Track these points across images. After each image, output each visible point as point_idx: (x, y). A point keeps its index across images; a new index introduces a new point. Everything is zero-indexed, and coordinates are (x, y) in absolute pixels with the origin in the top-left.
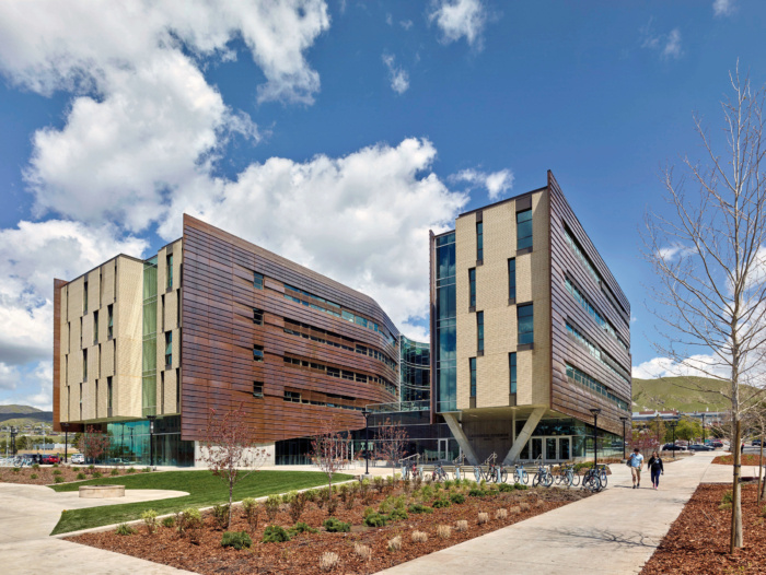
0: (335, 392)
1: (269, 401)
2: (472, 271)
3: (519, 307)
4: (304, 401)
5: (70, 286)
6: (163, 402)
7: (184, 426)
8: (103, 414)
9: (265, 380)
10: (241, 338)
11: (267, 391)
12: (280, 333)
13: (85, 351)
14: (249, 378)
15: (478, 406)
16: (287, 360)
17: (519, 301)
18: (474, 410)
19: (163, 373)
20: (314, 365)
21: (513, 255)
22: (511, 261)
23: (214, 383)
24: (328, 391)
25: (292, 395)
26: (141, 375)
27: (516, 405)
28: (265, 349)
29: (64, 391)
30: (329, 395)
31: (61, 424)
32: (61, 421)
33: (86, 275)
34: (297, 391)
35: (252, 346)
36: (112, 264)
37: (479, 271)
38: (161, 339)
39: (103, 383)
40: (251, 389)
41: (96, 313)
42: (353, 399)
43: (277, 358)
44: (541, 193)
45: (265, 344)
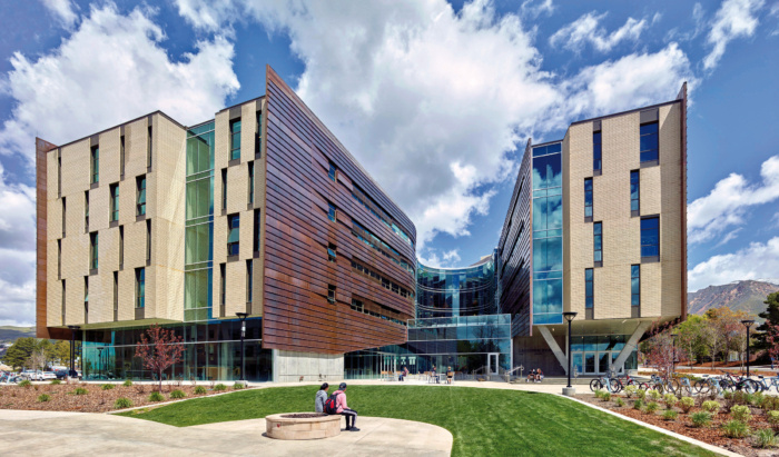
0: (387, 305)
1: (340, 307)
2: (589, 181)
3: (644, 220)
4: (366, 311)
5: (64, 150)
6: (223, 301)
7: (266, 331)
8: (127, 316)
9: (338, 284)
10: (318, 232)
11: (340, 297)
12: (348, 233)
13: (94, 236)
14: (324, 279)
15: (596, 317)
16: (354, 264)
17: (642, 213)
18: (590, 321)
19: (223, 266)
20: (373, 274)
21: (636, 166)
22: (635, 174)
23: (295, 281)
24: (383, 303)
25: (357, 302)
26: (182, 268)
27: (639, 317)
28: (339, 250)
29: (54, 287)
30: (384, 307)
31: (49, 328)
32: (49, 325)
33: (95, 136)
34: (361, 300)
35: (327, 244)
36: (144, 124)
37: (596, 181)
38: (221, 224)
39: (128, 277)
40: (325, 292)
41: (114, 187)
42: (398, 312)
43: (346, 260)
44: (670, 107)
45: (338, 244)
